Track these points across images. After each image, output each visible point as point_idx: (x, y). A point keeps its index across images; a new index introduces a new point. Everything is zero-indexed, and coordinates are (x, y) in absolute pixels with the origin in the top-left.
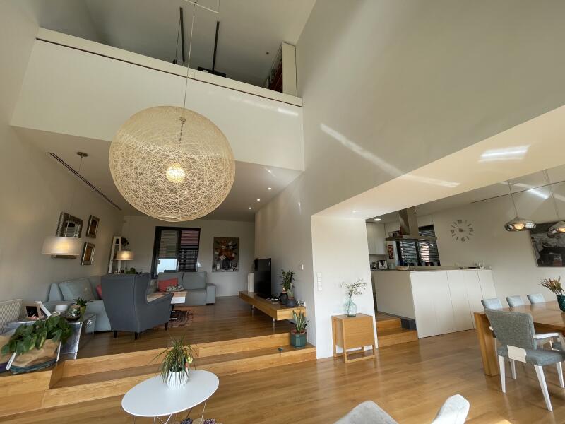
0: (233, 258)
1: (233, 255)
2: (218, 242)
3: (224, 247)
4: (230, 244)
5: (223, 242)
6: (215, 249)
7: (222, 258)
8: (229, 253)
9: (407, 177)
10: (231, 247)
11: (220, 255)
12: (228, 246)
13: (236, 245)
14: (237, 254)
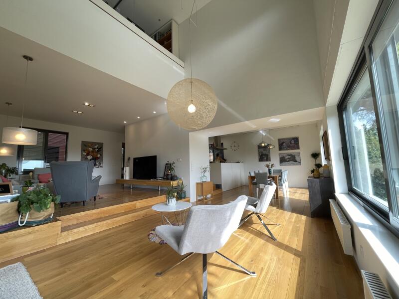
0: (98, 158)
1: (99, 156)
2: (85, 146)
3: (91, 149)
4: (96, 147)
5: (90, 145)
6: (83, 150)
7: (89, 157)
8: (95, 154)
9: (247, 122)
10: (97, 150)
11: (88, 155)
12: (94, 149)
13: (100, 148)
14: (101, 155)
